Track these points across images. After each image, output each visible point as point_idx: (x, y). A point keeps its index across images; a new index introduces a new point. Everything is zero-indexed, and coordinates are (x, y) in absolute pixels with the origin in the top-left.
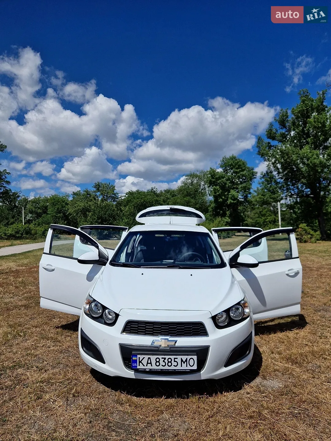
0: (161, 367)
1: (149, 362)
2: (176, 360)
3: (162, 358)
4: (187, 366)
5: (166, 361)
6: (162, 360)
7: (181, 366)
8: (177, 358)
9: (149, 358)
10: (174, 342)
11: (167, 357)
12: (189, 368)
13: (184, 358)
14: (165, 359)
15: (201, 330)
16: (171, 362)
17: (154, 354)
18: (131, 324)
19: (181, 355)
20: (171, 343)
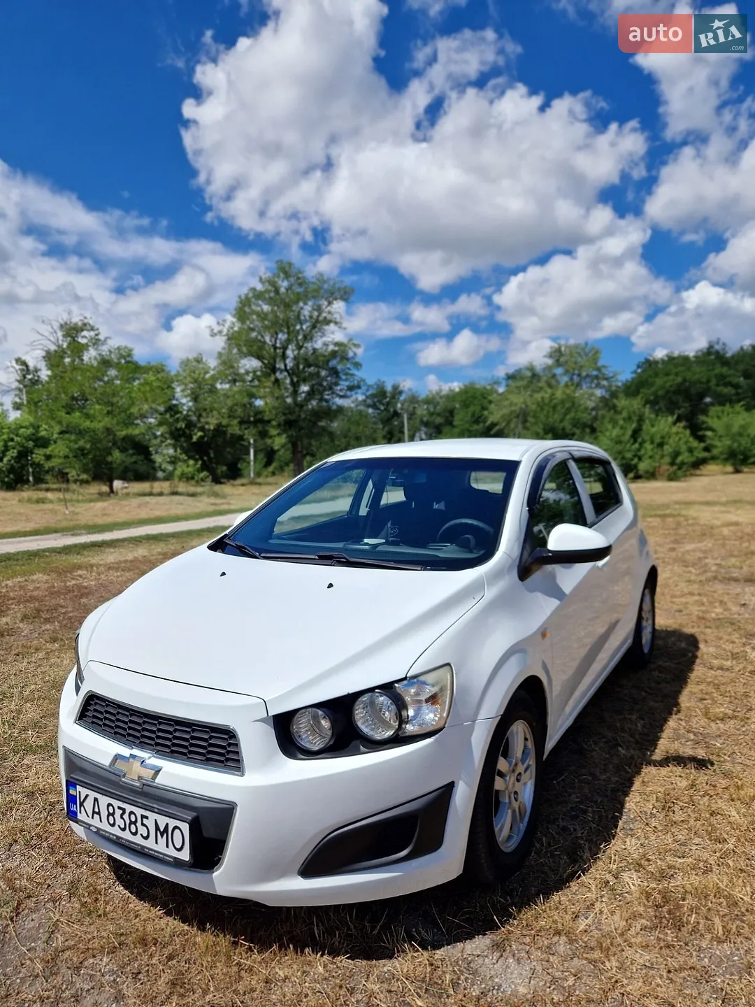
0: (116, 831)
1: (96, 810)
2: (145, 821)
3: (119, 808)
4: (167, 846)
5: (126, 816)
6: (118, 812)
7: (156, 843)
8: (147, 818)
9: (96, 800)
10: (153, 772)
11: (129, 808)
12: (172, 852)
13: (163, 821)
14: (124, 810)
15: (229, 752)
16: (135, 823)
17: (104, 792)
18: (96, 704)
19: (156, 810)
20: (147, 774)
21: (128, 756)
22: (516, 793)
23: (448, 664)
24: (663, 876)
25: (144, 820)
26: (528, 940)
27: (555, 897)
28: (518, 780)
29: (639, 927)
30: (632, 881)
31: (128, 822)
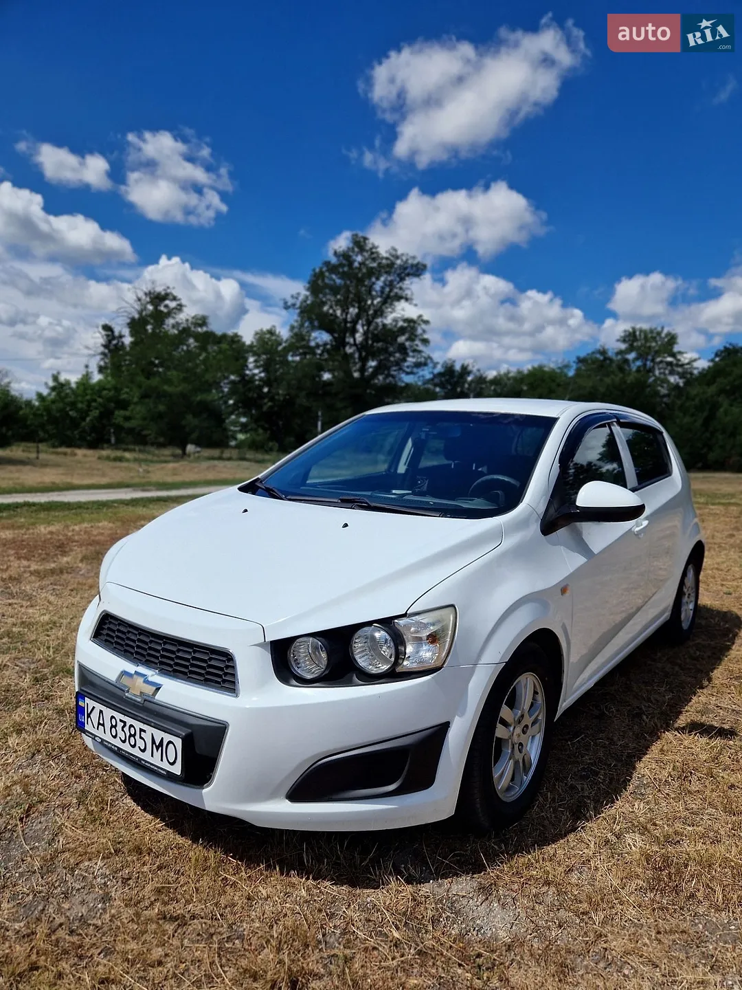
0: (117, 742)
1: (101, 722)
2: (143, 735)
3: (121, 721)
4: (162, 760)
5: (126, 729)
6: (120, 725)
7: (152, 756)
8: (144, 731)
9: (101, 712)
10: (155, 688)
11: (129, 721)
12: (165, 765)
13: (159, 735)
14: (125, 723)
15: (226, 674)
16: (134, 736)
17: (109, 706)
18: (110, 623)
19: (153, 724)
20: (149, 690)
21: (133, 672)
22: (521, 744)
23: (453, 606)
24: (668, 840)
25: (142, 733)
26: (517, 887)
27: (550, 849)
28: (524, 732)
29: (634, 886)
30: (635, 843)
31: (128, 735)
